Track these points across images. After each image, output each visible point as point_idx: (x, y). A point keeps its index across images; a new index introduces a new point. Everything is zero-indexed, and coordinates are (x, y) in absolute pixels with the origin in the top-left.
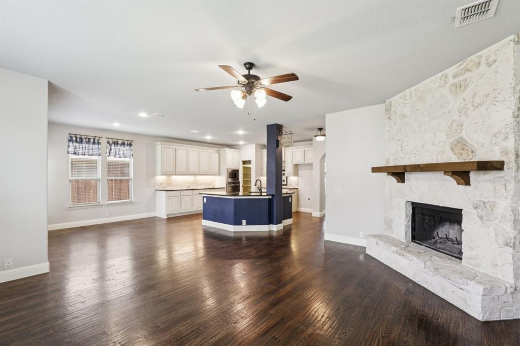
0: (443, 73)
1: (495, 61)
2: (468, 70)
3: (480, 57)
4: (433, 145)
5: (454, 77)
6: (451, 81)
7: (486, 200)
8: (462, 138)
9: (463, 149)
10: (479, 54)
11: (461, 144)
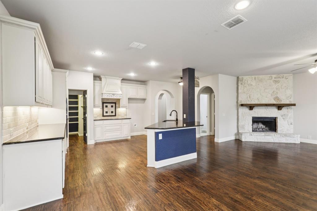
0: (271, 75)
1: (288, 78)
2: (280, 78)
3: (283, 76)
4: (266, 97)
5: (275, 78)
6: (274, 79)
7: (285, 114)
8: (277, 96)
9: (278, 100)
10: (283, 75)
11: (277, 98)
